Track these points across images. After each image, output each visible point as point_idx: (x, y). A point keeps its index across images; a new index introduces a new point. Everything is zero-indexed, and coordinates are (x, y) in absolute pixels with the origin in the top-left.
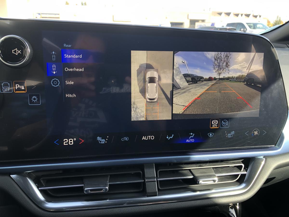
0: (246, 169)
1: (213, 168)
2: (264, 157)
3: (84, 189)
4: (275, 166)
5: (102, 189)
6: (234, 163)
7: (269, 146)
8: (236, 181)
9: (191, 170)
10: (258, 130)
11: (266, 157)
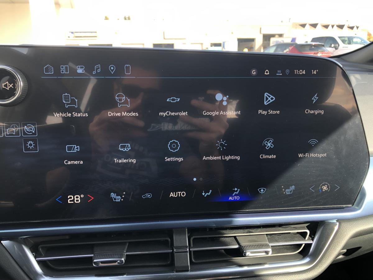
0: (312, 236)
1: (266, 234)
2: (337, 221)
3: (94, 260)
4: (353, 233)
5: (117, 262)
6: (296, 229)
7: (344, 206)
8: (299, 253)
9: (237, 237)
10: (327, 185)
11: (339, 221)
